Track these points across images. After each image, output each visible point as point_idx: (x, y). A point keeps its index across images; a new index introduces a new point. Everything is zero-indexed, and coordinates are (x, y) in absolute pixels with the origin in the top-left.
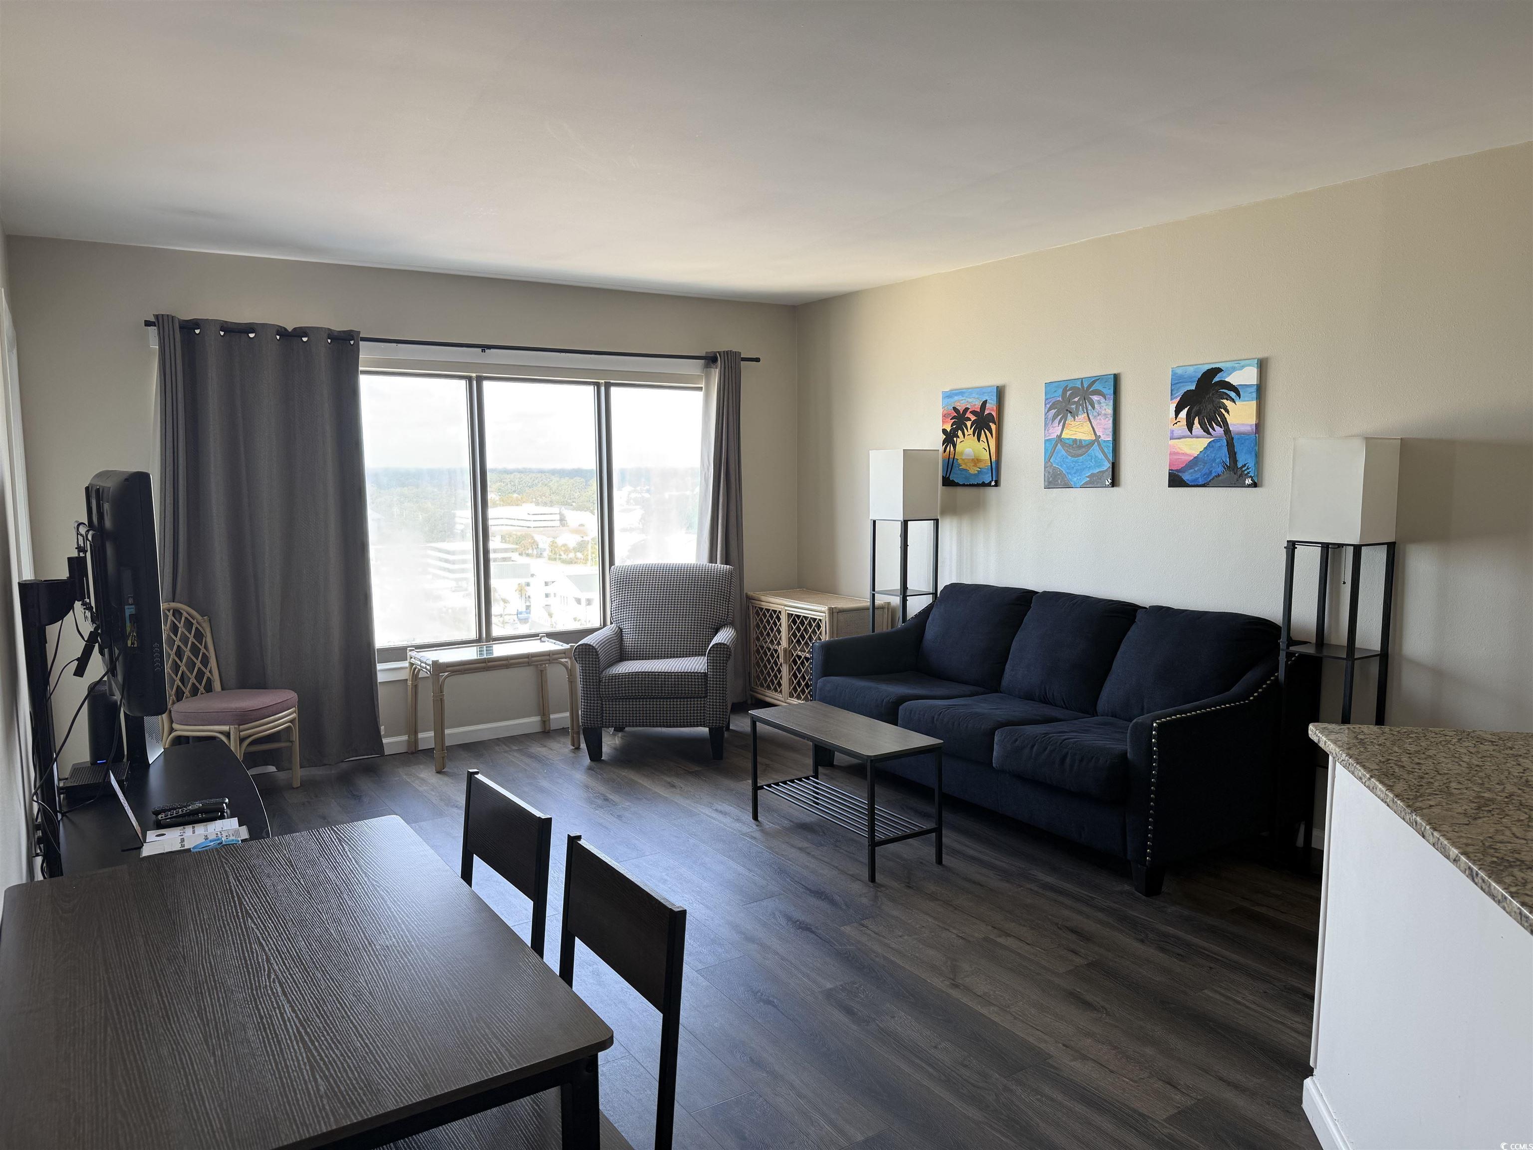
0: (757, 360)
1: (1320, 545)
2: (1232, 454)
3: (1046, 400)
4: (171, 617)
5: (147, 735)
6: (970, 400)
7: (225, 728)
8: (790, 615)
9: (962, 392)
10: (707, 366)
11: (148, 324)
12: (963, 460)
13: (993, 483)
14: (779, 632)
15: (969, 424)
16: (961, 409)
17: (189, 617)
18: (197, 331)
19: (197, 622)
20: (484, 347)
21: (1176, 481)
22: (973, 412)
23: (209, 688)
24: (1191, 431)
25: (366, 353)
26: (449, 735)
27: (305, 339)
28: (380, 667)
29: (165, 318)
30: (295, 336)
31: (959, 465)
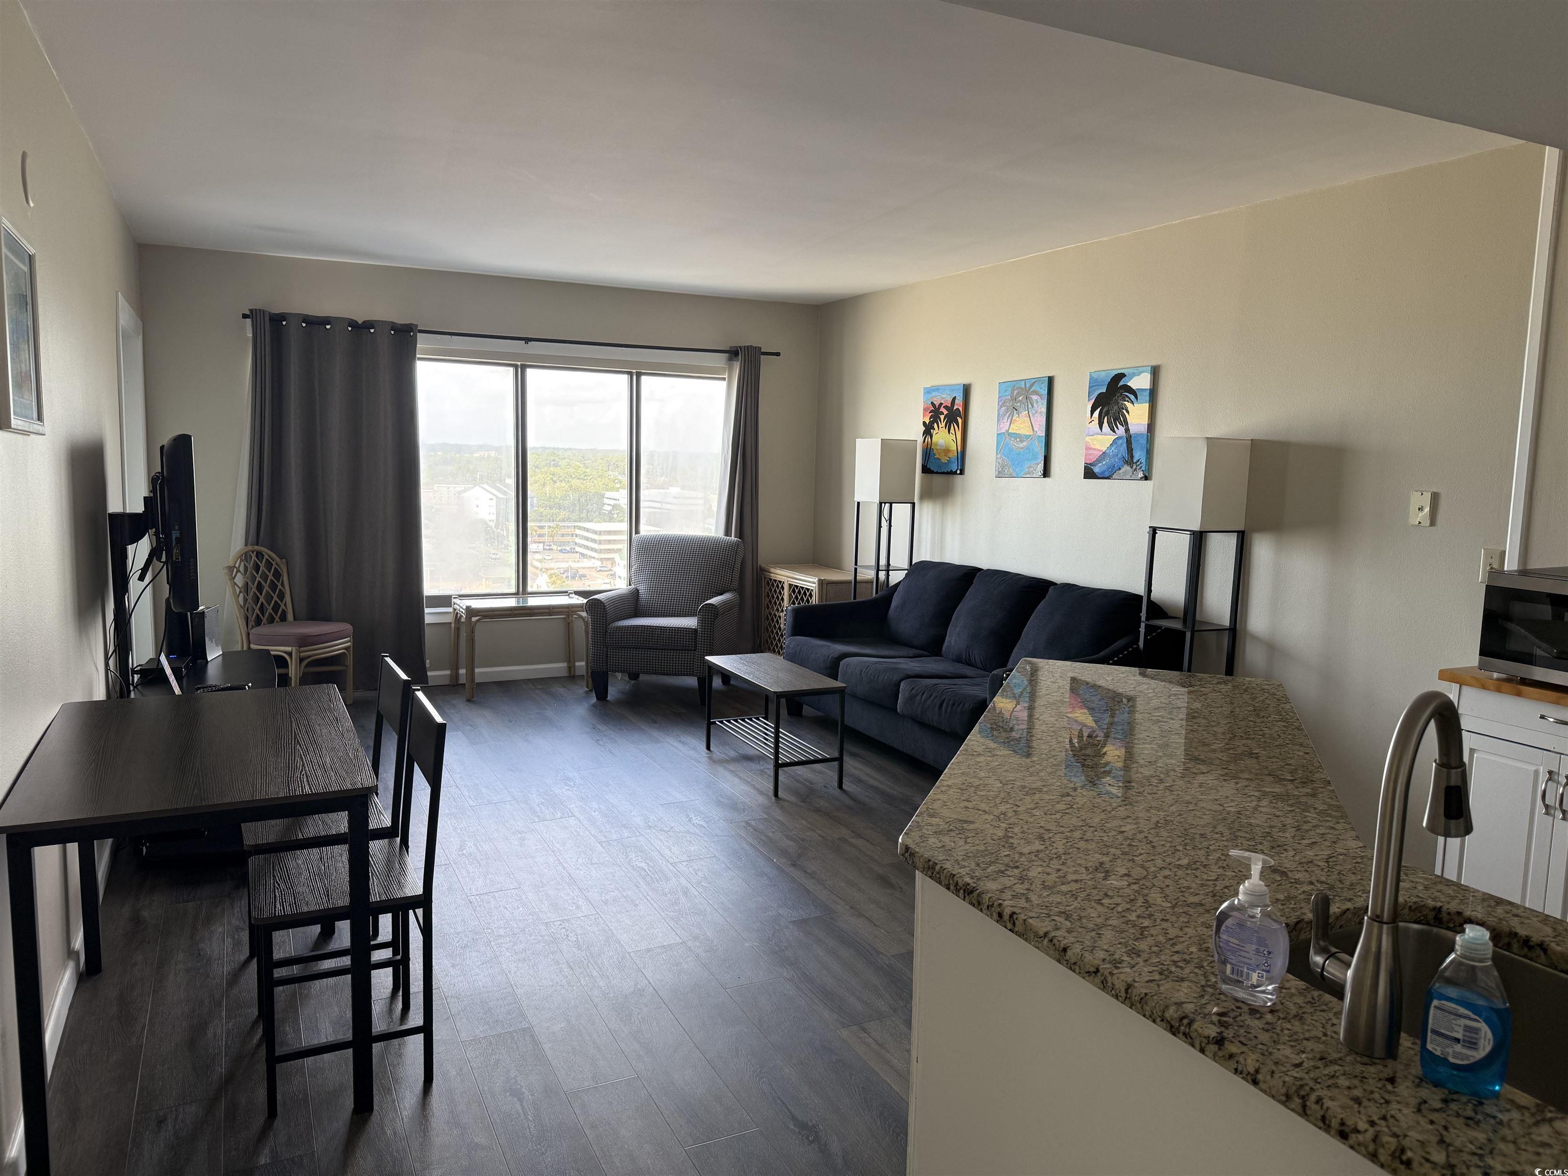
0: (778, 354)
1: (1189, 533)
2: (1130, 450)
3: (999, 397)
4: (254, 557)
5: (207, 639)
6: (944, 396)
7: (289, 649)
8: (790, 585)
9: (938, 389)
10: (730, 359)
11: (245, 316)
12: (937, 450)
13: (958, 472)
14: (783, 599)
15: (942, 417)
16: (937, 404)
17: (270, 559)
18: (284, 323)
19: (276, 564)
20: (527, 340)
21: (1089, 474)
22: (946, 407)
23: (283, 618)
24: (1101, 430)
25: (423, 343)
26: (478, 673)
27: (372, 331)
28: (427, 610)
29: (258, 312)
30: (365, 328)
31: (935, 455)
